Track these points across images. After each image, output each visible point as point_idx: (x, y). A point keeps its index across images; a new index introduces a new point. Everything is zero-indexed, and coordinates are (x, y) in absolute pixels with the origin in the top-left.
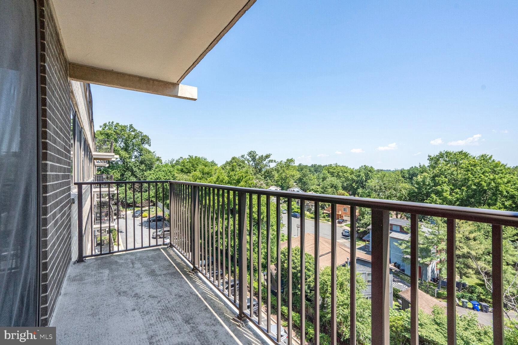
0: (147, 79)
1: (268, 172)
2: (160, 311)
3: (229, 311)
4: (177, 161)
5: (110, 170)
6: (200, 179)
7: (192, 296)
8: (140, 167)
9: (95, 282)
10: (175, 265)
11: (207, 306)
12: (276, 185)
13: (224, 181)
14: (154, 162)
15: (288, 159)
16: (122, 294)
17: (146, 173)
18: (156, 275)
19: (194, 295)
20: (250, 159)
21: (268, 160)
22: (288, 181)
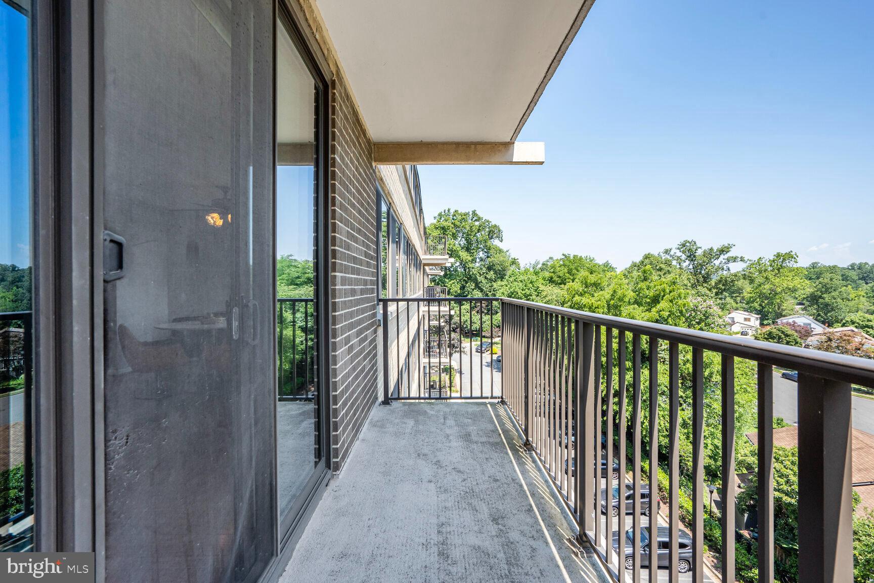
0: (467, 145)
1: (726, 281)
2: (462, 492)
3: (565, 525)
4: (543, 264)
5: (447, 281)
6: (581, 295)
7: (513, 484)
8: (487, 276)
9: (396, 434)
10: (501, 432)
11: (531, 506)
12: (745, 310)
13: (627, 300)
14: (507, 266)
15: (778, 253)
16: (421, 456)
17: (495, 285)
18: (471, 441)
19: (517, 483)
20: (684, 257)
21: (726, 256)
22: (778, 301)
